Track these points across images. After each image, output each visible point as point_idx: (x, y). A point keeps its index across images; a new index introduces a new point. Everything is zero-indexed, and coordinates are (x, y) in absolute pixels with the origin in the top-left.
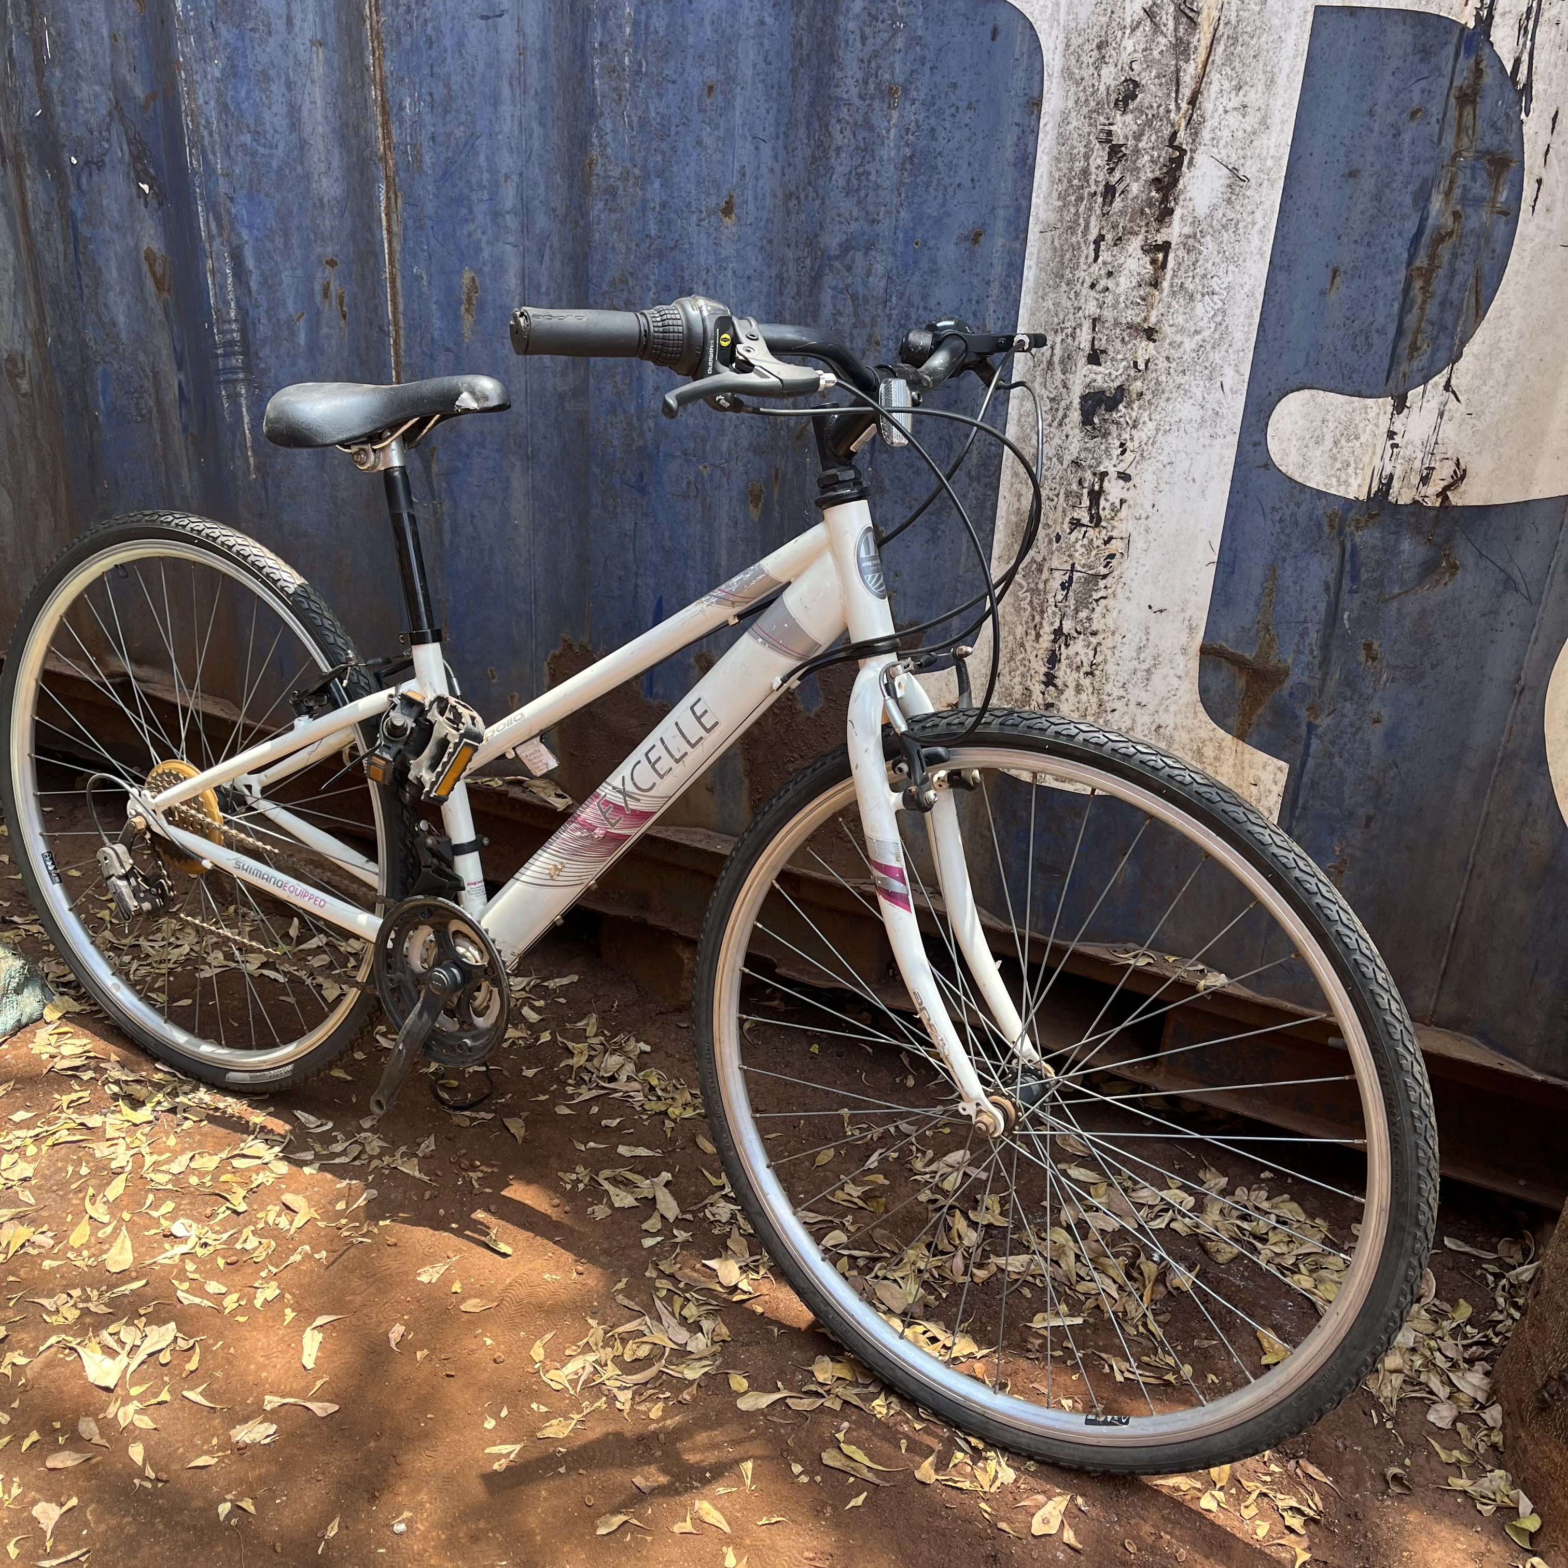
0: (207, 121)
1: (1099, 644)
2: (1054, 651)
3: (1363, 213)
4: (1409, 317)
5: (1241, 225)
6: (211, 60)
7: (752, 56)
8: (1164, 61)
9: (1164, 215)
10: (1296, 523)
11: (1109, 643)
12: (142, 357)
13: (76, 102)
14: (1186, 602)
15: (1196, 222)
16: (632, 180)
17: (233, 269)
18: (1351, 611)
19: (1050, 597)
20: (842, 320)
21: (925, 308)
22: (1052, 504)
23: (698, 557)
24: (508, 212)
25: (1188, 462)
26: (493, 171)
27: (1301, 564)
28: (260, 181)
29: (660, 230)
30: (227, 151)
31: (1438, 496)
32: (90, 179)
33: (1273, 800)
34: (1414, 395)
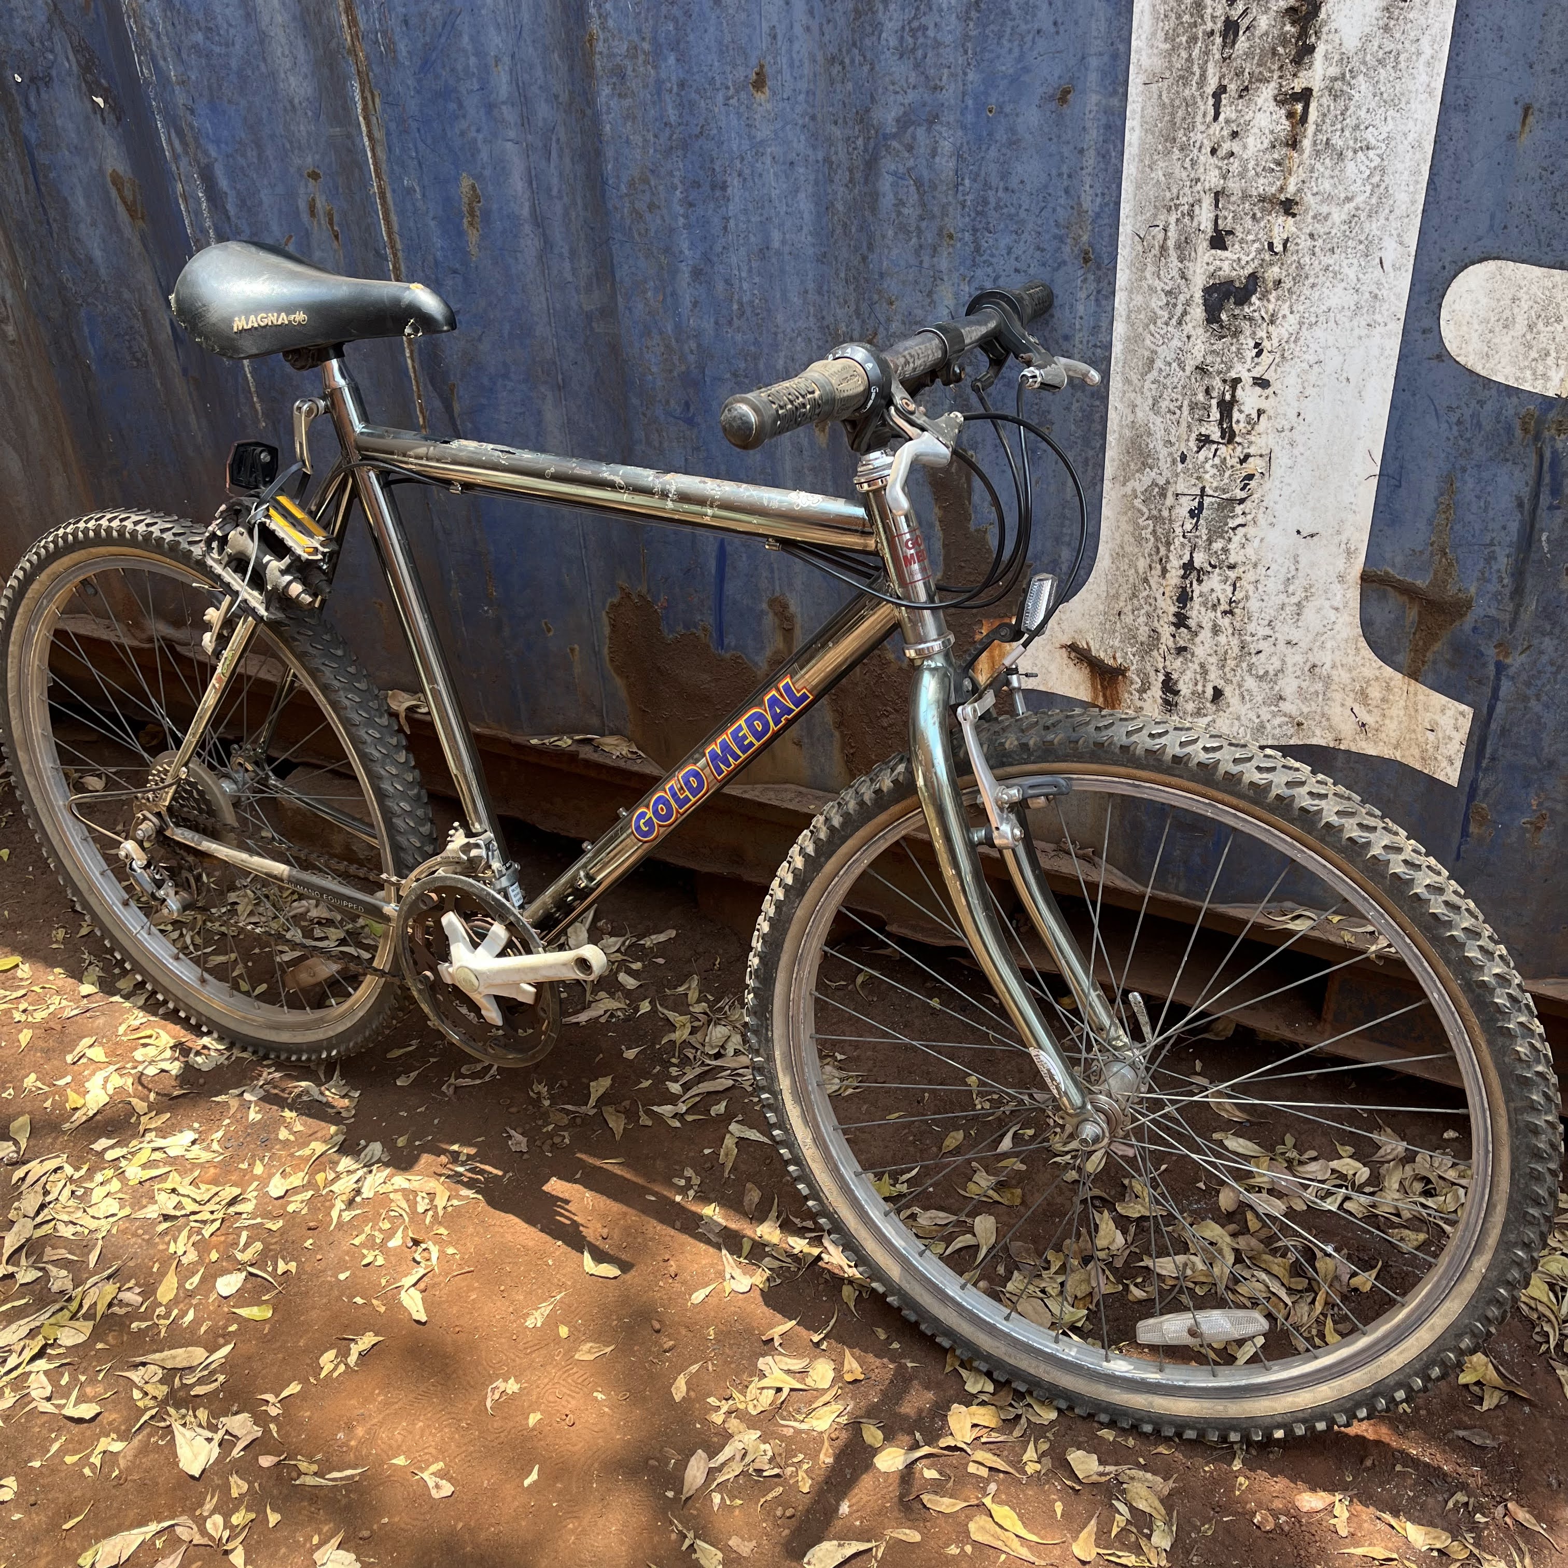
0: (152, 21)
1: (1239, 578)
2: (1184, 588)
3: (1561, 33)
5: (1402, 57)
9: (1303, 54)
10: (1479, 425)
11: (1250, 576)
12: (126, 295)
13: (10, 11)
14: (1342, 522)
15: (1344, 59)
16: (641, 58)
17: (205, 192)
18: (1551, 531)
19: (1176, 525)
20: (906, 211)
21: (1006, 189)
22: (1174, 418)
24: (503, 103)
25: (1341, 358)
26: (480, 54)
27: (1485, 475)
28: (220, 87)
29: (681, 116)
30: (179, 53)
32: (38, 98)
33: (1455, 748)
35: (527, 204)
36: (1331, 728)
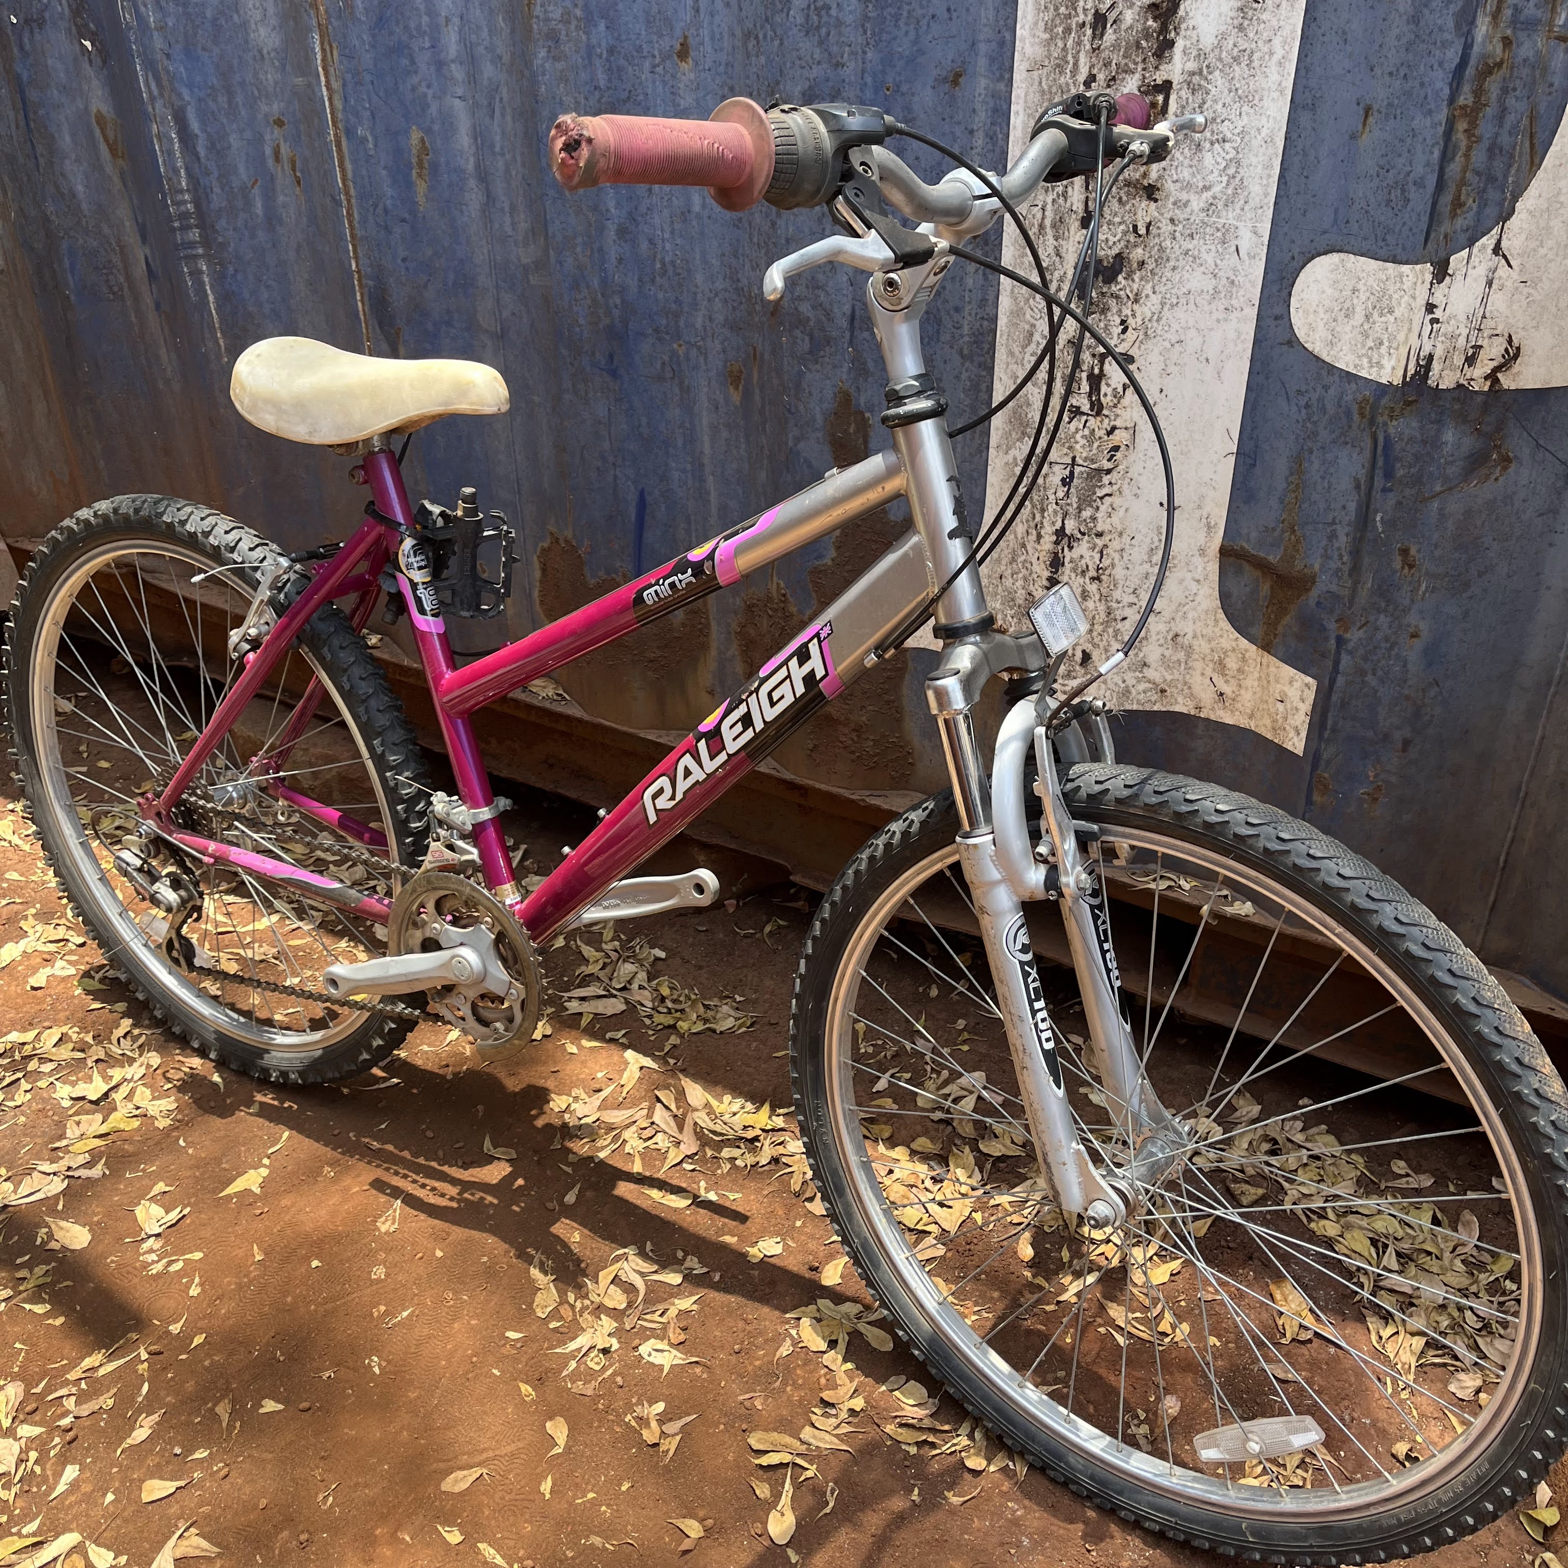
1: (1106, 546)
2: (1056, 554)
3: (1398, 38)
4: (1452, 166)
5: (1256, 56)
9: (1164, 47)
10: (1323, 410)
11: (1116, 545)
12: (106, 230)
14: (1202, 497)
15: (1201, 55)
16: (574, 23)
17: (178, 133)
18: (1385, 512)
19: (1050, 493)
23: (680, 443)
24: (453, 61)
25: (1201, 340)
26: (432, 14)
27: (1329, 457)
28: (195, 33)
29: (610, 80)
31: (1486, 378)
32: (31, 39)
33: (1301, 719)
34: (1457, 260)
35: (472, 160)
36: (1192, 696)
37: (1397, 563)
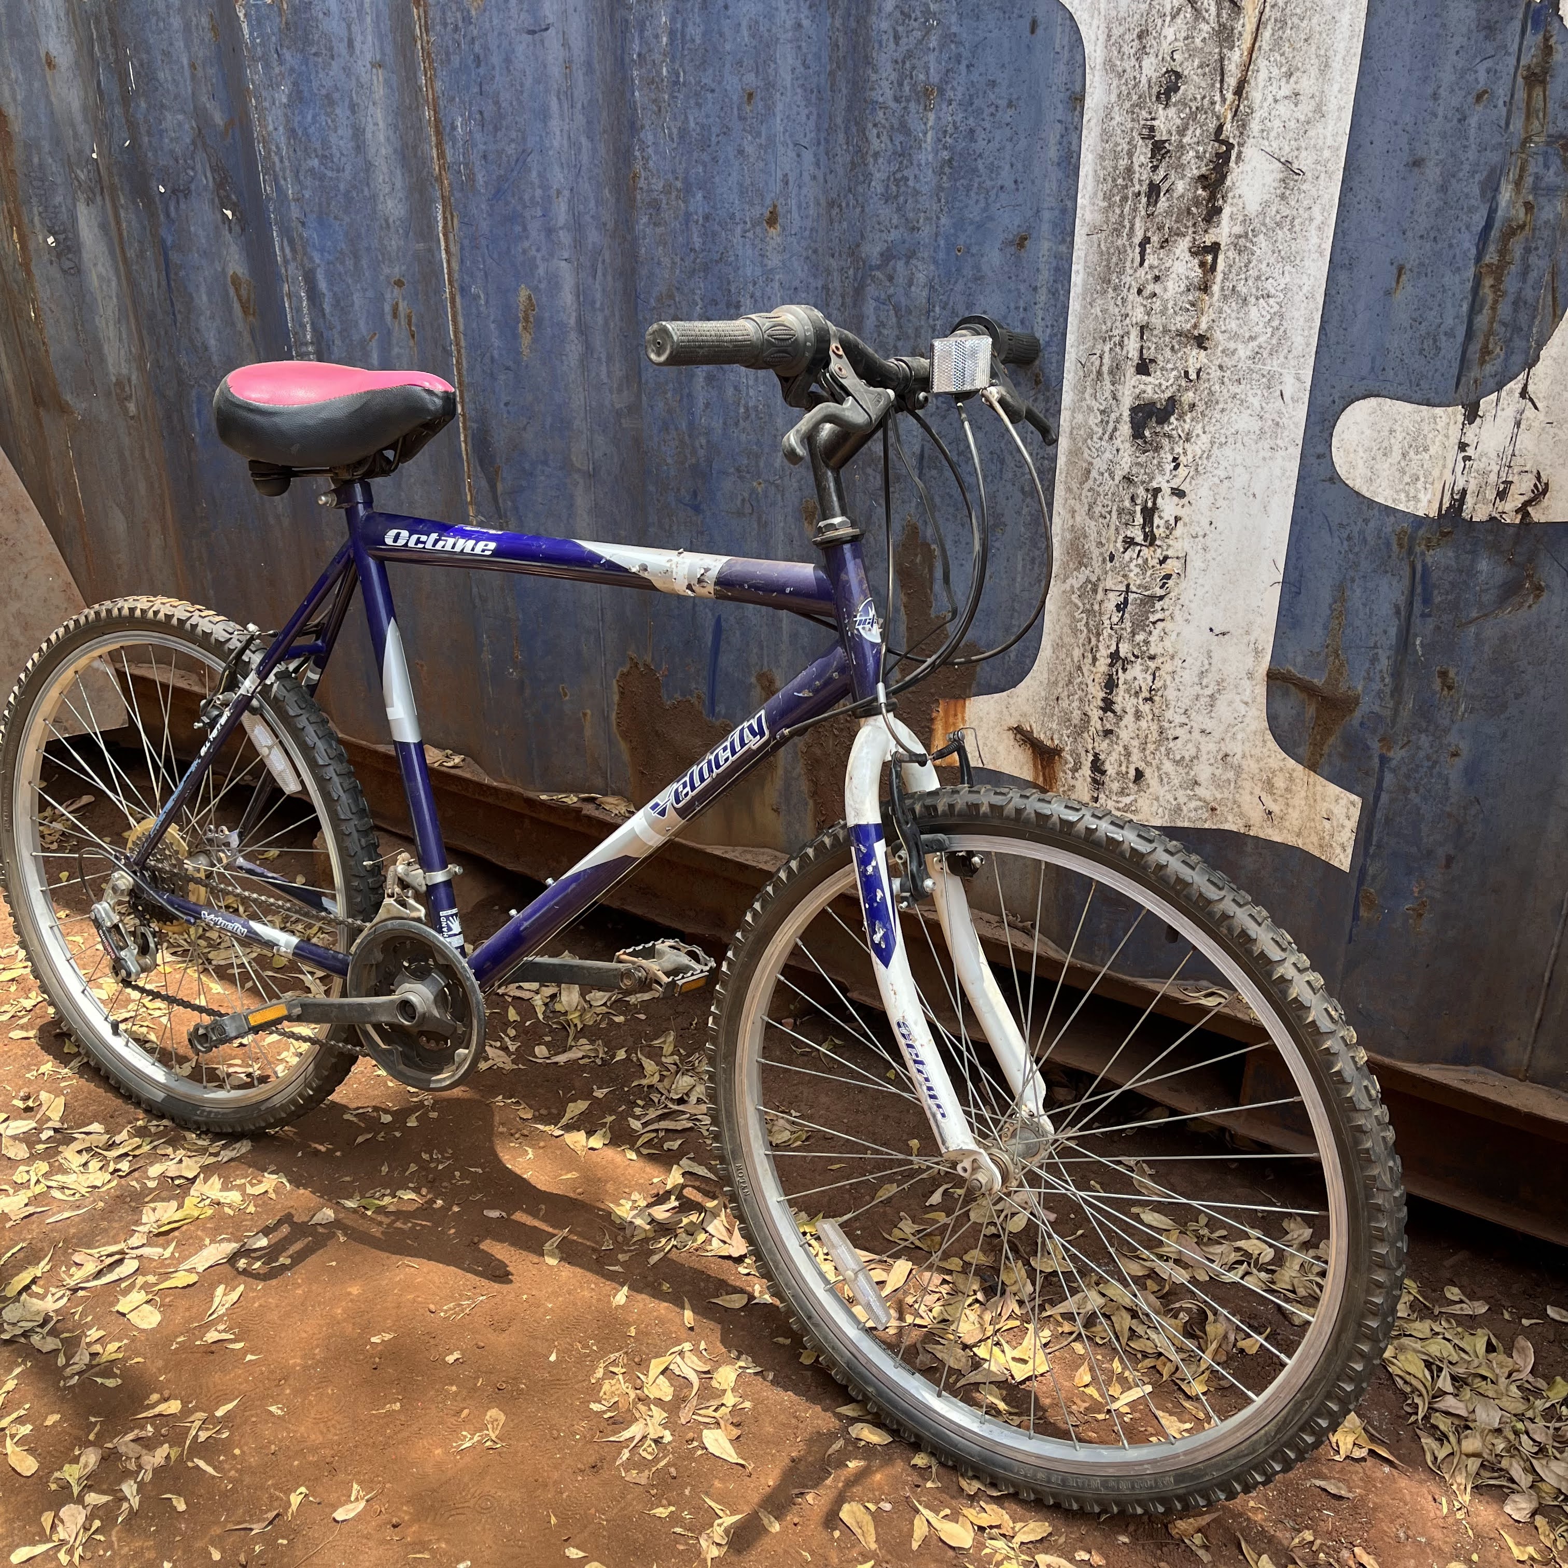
0: (278, 147)
1: (1158, 668)
2: (1111, 676)
3: (1428, 205)
4: (1480, 318)
5: (1296, 222)
6: (278, 86)
7: (790, 61)
8: (1207, 50)
9: (1213, 214)
10: (1365, 541)
11: (1168, 667)
13: (161, 132)
14: (1250, 623)
15: (1247, 220)
16: (674, 194)
17: (307, 292)
18: (1424, 636)
19: (1105, 618)
20: (885, 332)
22: (1105, 521)
24: (561, 228)
25: (1247, 476)
26: (545, 187)
27: (1370, 585)
28: (329, 204)
29: (704, 243)
30: (297, 176)
31: (1517, 512)
32: (177, 208)
33: (1346, 836)
34: (1486, 403)
35: (574, 314)
36: (1241, 815)
37: (1437, 684)
